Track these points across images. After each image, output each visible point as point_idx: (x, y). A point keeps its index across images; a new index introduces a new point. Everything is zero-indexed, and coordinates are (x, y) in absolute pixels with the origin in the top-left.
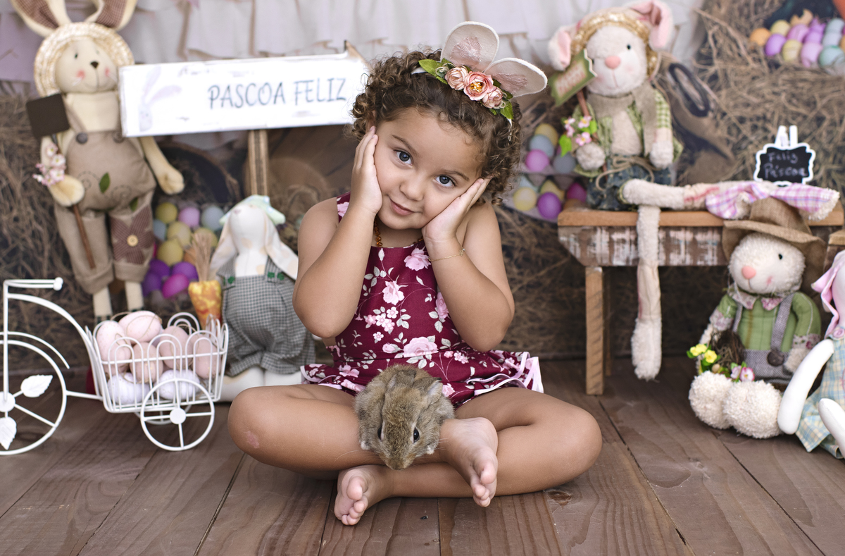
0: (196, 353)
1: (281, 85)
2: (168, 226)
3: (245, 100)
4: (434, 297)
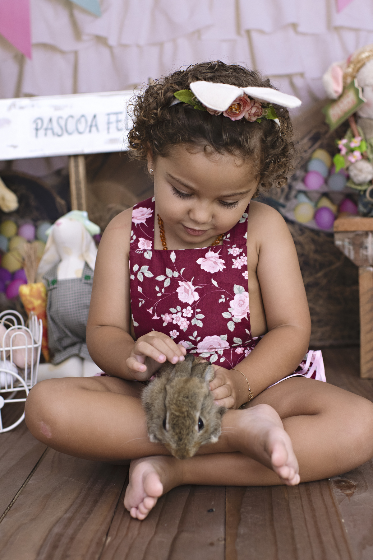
0: (13, 346)
1: (95, 116)
2: (9, 239)
3: (65, 130)
4: (228, 299)
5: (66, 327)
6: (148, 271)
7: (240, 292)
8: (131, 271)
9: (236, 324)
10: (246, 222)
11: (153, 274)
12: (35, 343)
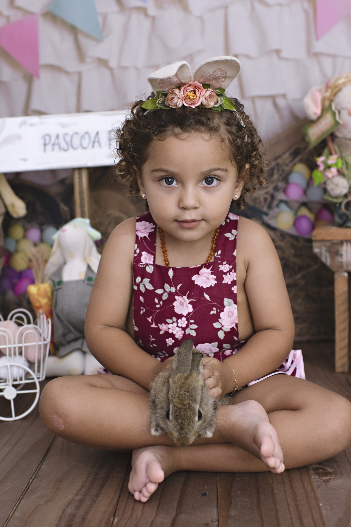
0: (25, 343)
1: (97, 133)
2: (17, 242)
3: (70, 145)
4: (219, 311)
5: (70, 323)
6: (149, 284)
7: (230, 305)
8: (134, 283)
9: (226, 333)
10: (235, 239)
11: (153, 287)
12: (45, 340)
